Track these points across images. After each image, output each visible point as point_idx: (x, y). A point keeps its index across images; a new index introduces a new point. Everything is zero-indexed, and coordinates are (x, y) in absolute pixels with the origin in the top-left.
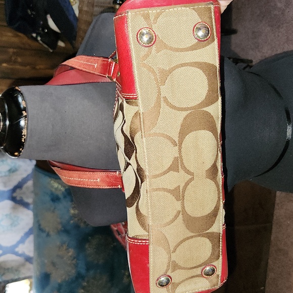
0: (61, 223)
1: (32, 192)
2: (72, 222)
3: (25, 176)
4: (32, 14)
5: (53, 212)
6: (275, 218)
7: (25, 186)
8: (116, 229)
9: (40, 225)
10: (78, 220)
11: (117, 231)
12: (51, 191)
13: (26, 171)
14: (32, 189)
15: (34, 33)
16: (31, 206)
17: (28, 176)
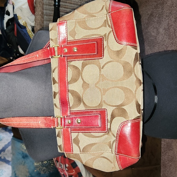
0: (29, 172)
1: (11, 153)
2: (35, 171)
3: (7, 143)
4: (10, 46)
5: (24, 165)
6: (162, 161)
7: (7, 150)
8: (62, 173)
9: (15, 174)
10: (39, 169)
11: (63, 174)
12: (22, 151)
13: (7, 140)
14: (11, 151)
15: (11, 57)
16: (11, 163)
17: (9, 143)
